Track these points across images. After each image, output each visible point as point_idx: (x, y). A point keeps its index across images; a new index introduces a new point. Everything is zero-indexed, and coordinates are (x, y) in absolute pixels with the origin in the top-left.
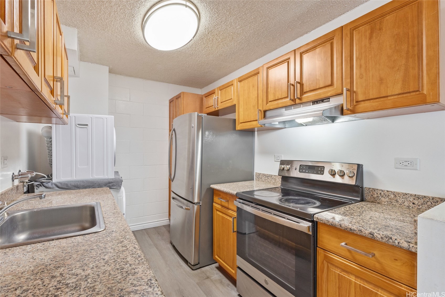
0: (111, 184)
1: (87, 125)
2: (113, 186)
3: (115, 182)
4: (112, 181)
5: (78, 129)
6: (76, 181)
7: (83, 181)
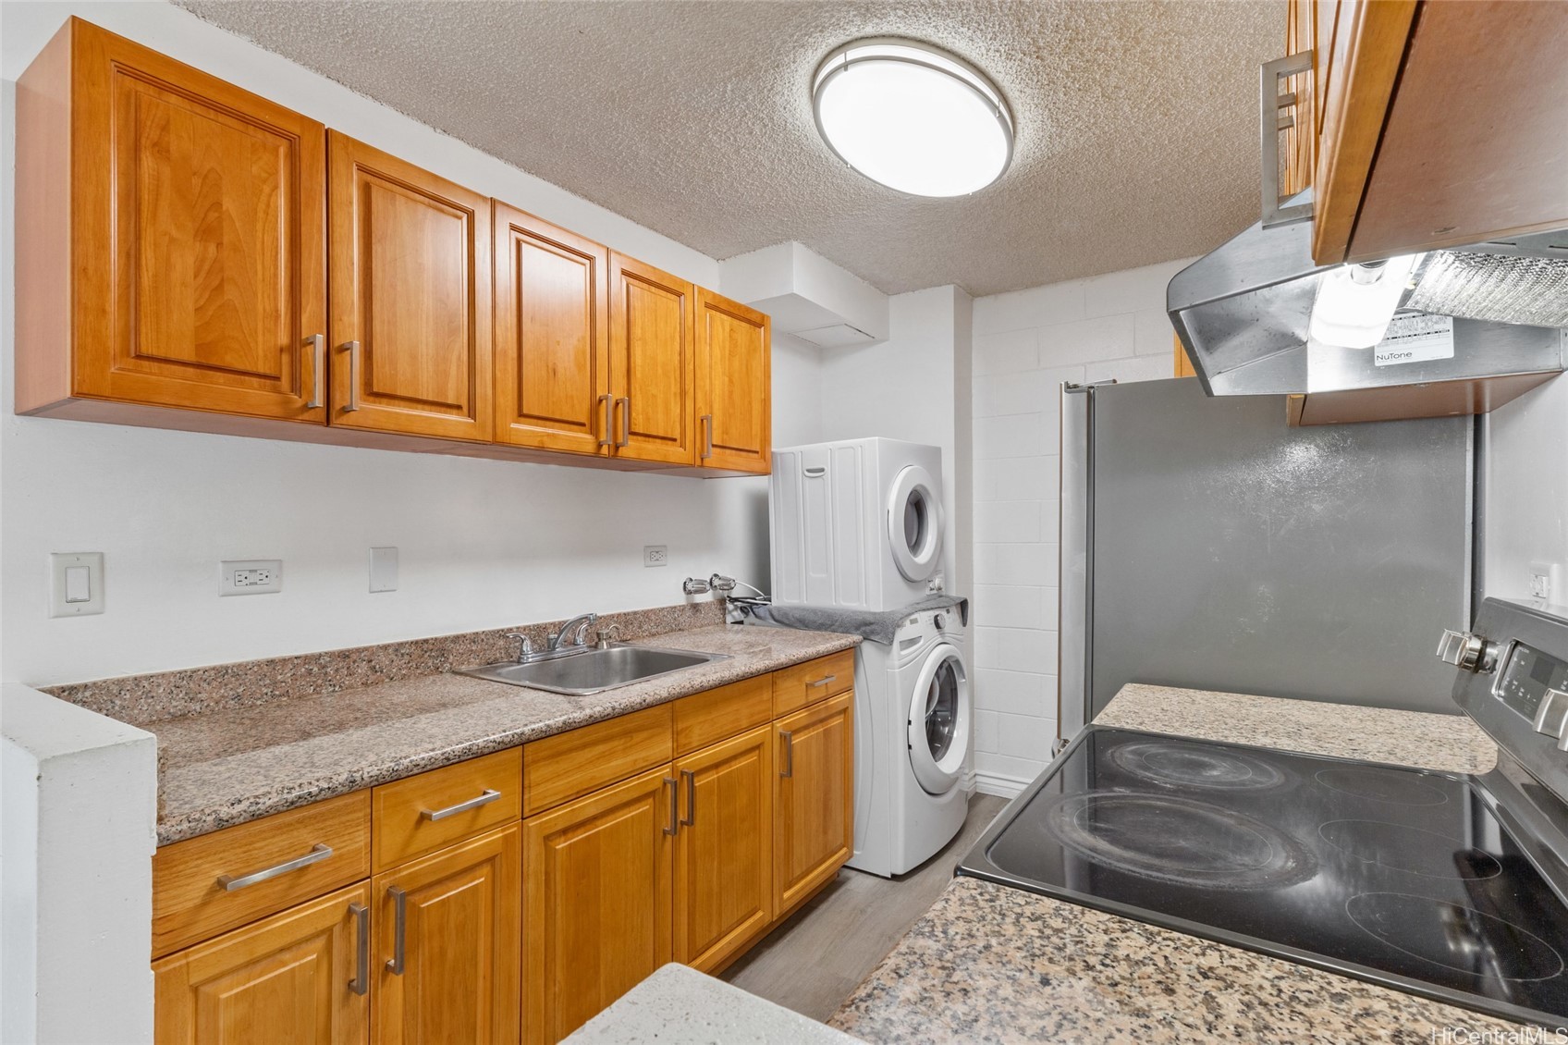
0: (868, 629)
1: (822, 470)
2: (872, 632)
3: (877, 624)
4: (871, 619)
5: (807, 481)
6: (804, 609)
7: (814, 611)
